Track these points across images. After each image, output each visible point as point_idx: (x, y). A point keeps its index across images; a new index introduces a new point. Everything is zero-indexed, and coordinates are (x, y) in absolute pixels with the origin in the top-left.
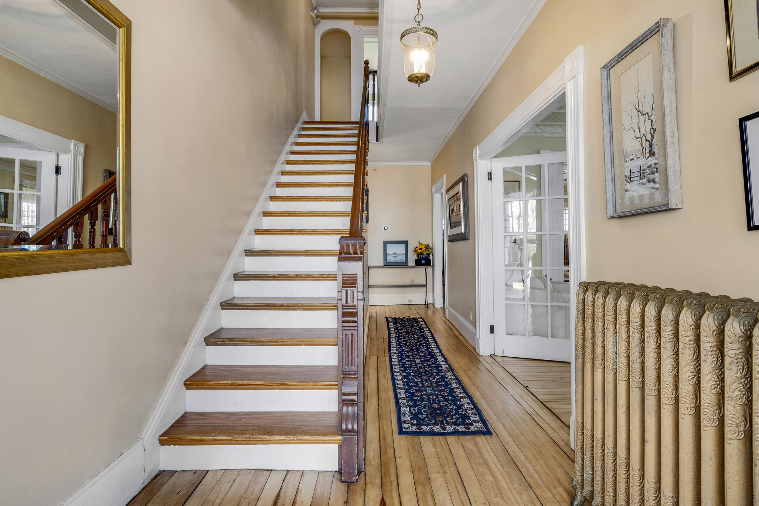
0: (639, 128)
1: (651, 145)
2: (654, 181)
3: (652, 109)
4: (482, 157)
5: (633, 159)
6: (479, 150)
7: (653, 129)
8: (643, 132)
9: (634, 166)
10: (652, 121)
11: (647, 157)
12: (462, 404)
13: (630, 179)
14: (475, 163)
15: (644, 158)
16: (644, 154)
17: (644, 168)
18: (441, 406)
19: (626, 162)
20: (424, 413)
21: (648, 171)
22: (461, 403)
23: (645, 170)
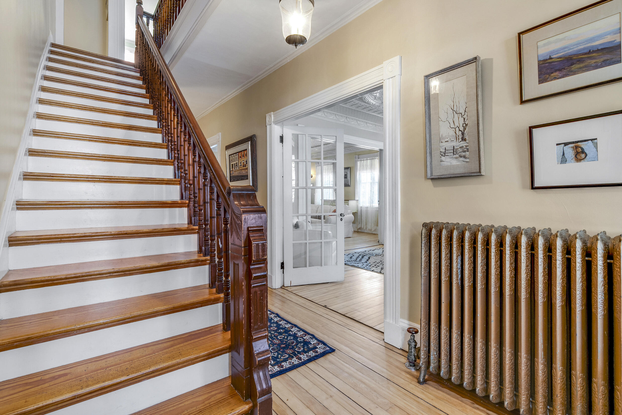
0: (454, 122)
1: (463, 134)
2: (464, 157)
3: (465, 111)
4: (276, 123)
5: (448, 141)
6: (274, 117)
7: (465, 124)
8: (457, 124)
9: (449, 146)
10: (464, 119)
11: (459, 141)
12: (295, 333)
13: (444, 154)
14: (268, 127)
15: (457, 142)
16: (458, 139)
17: (457, 148)
18: (280, 340)
19: (442, 142)
20: (272, 351)
21: (460, 150)
22: (293, 333)
23: (458, 149)
